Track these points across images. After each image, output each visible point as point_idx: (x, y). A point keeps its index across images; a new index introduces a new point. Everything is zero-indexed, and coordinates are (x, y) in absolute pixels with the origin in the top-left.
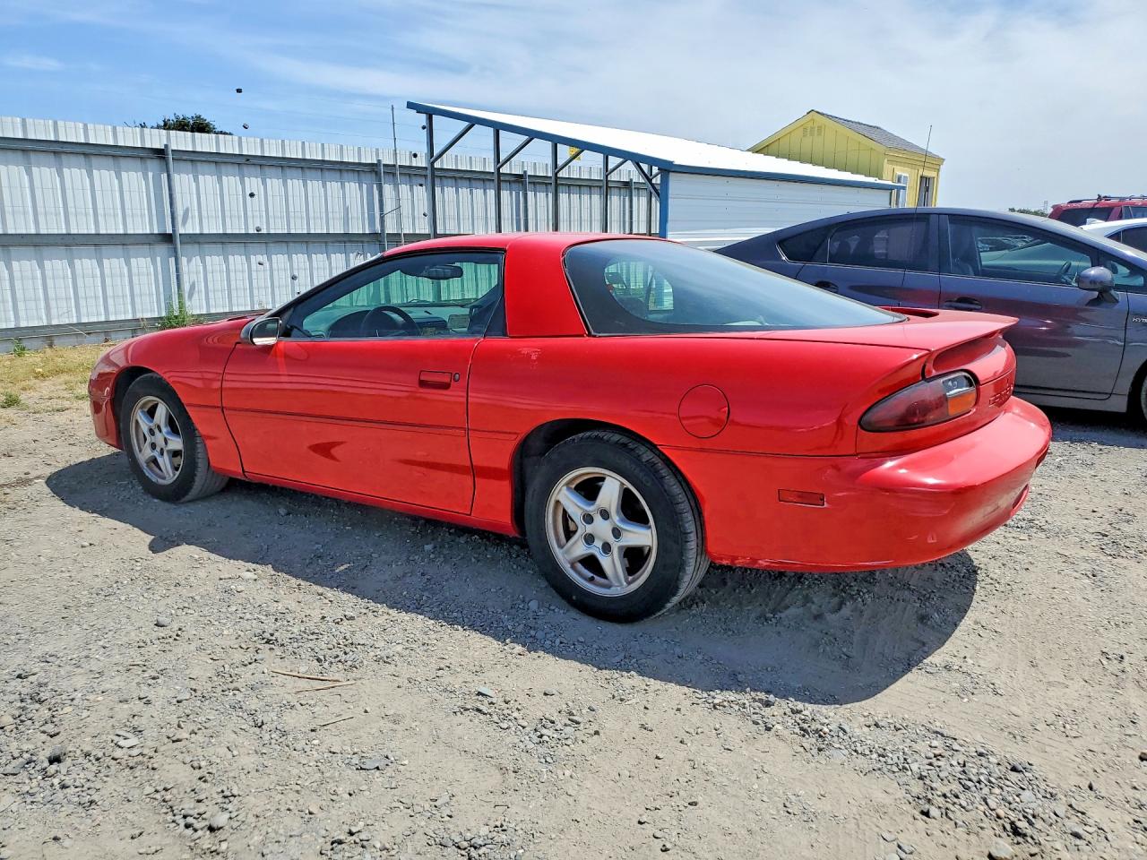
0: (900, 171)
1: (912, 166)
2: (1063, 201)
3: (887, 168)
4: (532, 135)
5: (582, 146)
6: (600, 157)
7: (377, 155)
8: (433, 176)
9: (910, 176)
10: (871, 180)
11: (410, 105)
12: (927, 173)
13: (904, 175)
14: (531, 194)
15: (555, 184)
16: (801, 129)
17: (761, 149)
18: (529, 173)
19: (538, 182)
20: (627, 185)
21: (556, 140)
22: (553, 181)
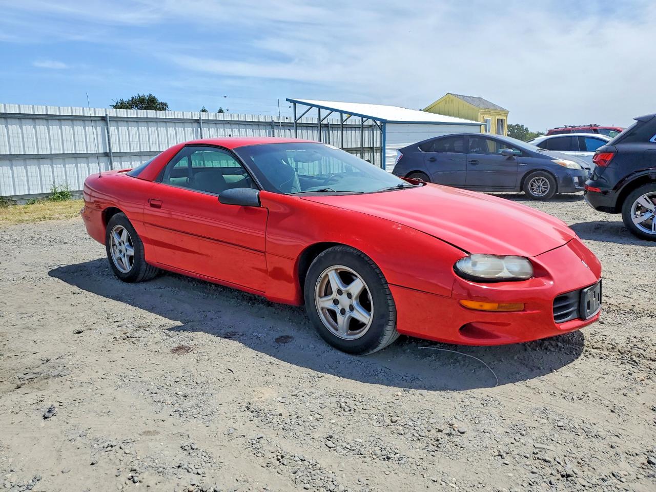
0: (486, 117)
1: (493, 115)
2: (552, 128)
3: (480, 117)
4: (333, 110)
5: (351, 114)
6: (360, 118)
7: (272, 118)
8: (296, 126)
9: (492, 119)
10: (474, 122)
11: (287, 100)
12: (501, 118)
13: (488, 119)
14: (331, 132)
15: (342, 127)
16: (444, 102)
17: (428, 110)
18: (330, 123)
19: (334, 127)
20: (371, 126)
21: (342, 112)
22: (341, 126)
